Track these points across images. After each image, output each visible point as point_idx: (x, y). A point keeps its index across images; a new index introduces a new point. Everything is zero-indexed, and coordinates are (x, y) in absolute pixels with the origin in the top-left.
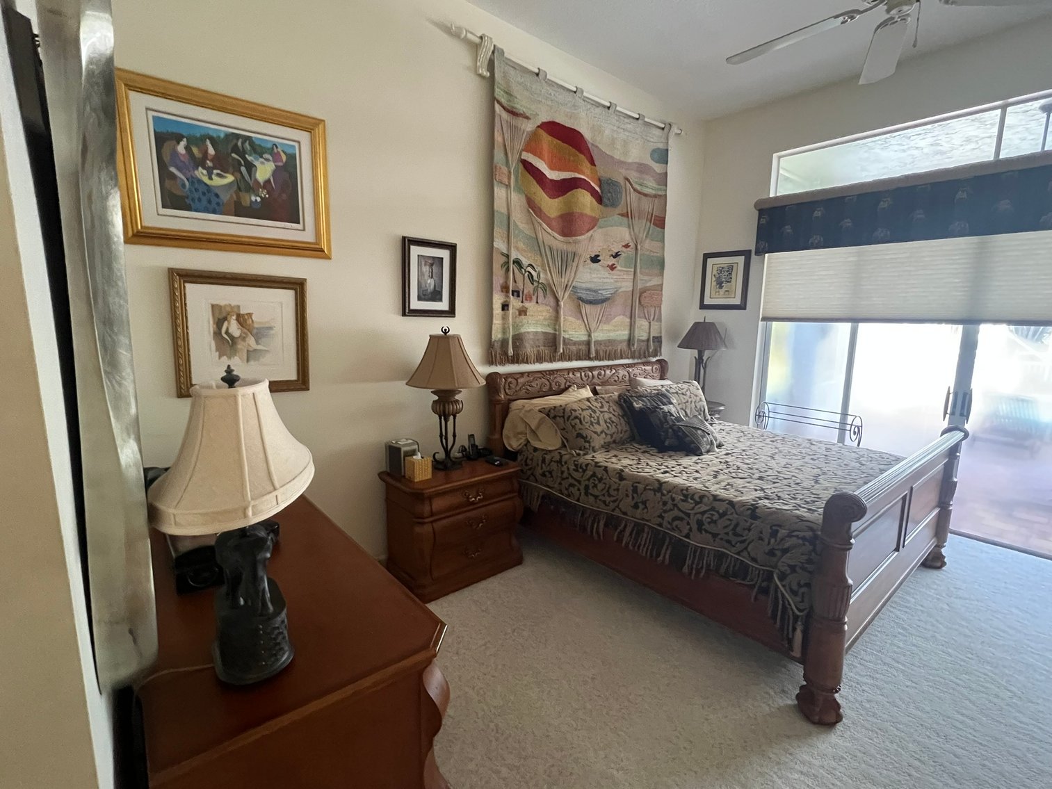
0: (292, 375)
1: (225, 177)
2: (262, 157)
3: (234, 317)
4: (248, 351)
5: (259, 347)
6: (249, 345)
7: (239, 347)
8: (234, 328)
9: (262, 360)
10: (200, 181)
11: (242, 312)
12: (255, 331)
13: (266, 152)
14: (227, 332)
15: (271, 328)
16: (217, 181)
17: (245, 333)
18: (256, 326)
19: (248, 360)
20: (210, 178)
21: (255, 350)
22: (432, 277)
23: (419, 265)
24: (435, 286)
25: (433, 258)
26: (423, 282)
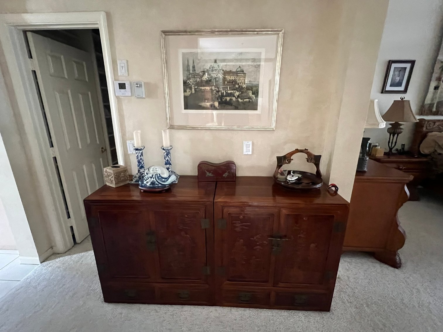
22: (399, 76)
23: (394, 71)
24: (399, 80)
25: (402, 68)
26: (394, 79)
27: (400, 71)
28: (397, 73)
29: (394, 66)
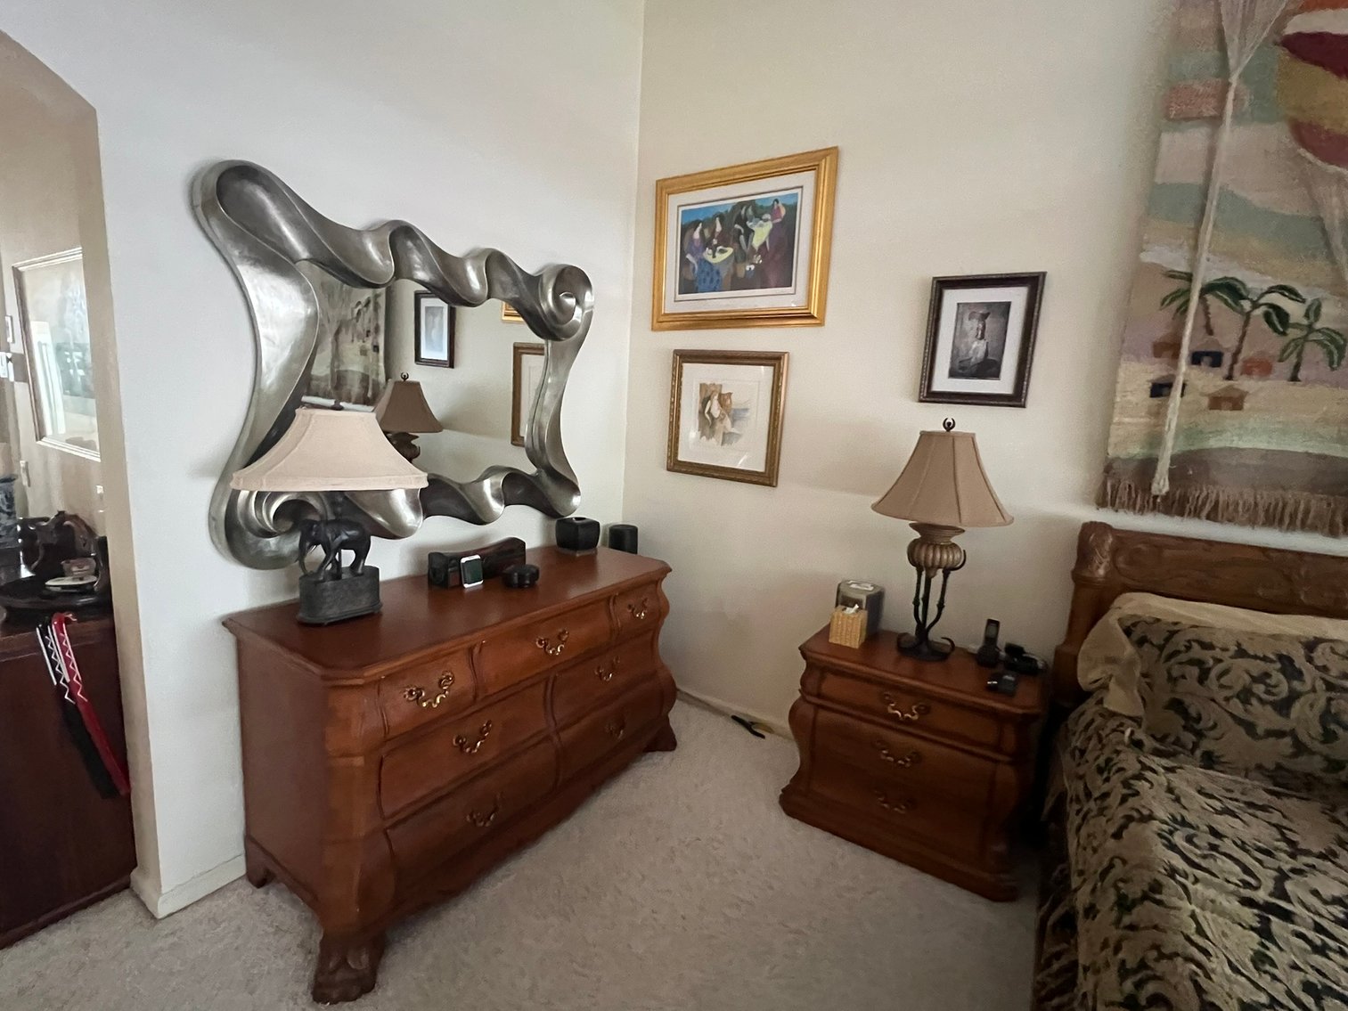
0: (760, 467)
1: (726, 251)
2: (761, 219)
3: (716, 397)
4: (724, 434)
5: (733, 430)
6: (725, 427)
7: (717, 428)
8: (716, 410)
9: (734, 445)
10: (706, 261)
11: (723, 392)
12: (732, 412)
13: (766, 212)
14: (709, 412)
15: (746, 410)
16: (720, 257)
17: (723, 414)
18: (733, 407)
19: (723, 444)
20: (714, 257)
21: (730, 433)
22: (982, 337)
23: (959, 318)
24: (987, 353)
25: (989, 305)
26: (963, 347)
27: (984, 317)
28: (972, 325)
29: (952, 298)
